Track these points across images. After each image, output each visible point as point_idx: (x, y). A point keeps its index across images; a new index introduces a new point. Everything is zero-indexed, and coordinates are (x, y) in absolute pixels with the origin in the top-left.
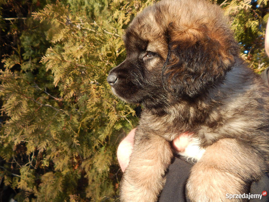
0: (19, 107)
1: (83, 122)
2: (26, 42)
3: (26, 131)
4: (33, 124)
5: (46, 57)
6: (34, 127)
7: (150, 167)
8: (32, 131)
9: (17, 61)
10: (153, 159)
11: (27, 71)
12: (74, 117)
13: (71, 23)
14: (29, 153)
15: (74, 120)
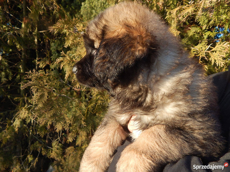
0: (42, 97)
1: (88, 108)
2: (53, 48)
3: (47, 115)
4: (52, 110)
5: (59, 59)
6: (52, 112)
7: (101, 148)
8: (51, 115)
9: (48, 62)
10: (103, 142)
11: (55, 69)
12: (82, 104)
13: (77, 31)
14: (58, 131)
15: (82, 106)
